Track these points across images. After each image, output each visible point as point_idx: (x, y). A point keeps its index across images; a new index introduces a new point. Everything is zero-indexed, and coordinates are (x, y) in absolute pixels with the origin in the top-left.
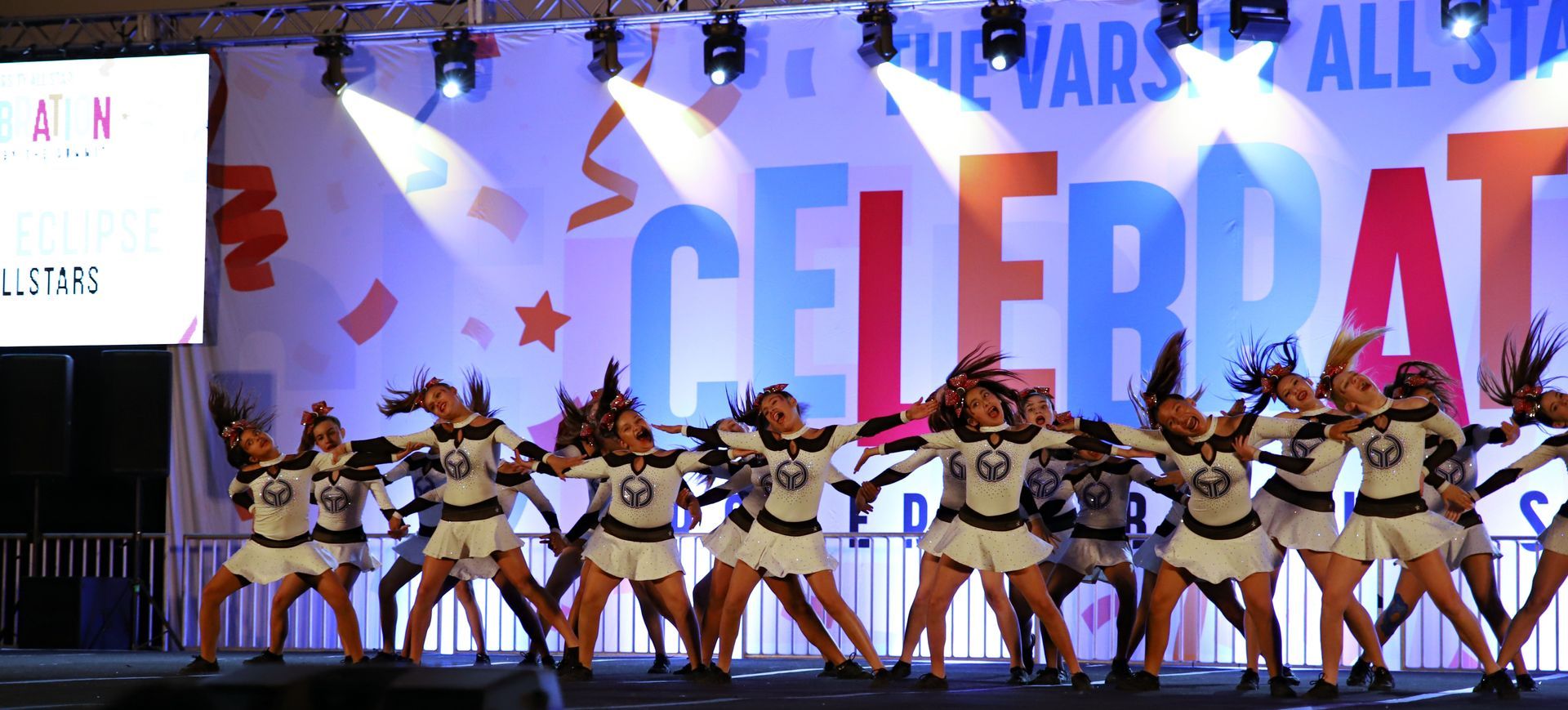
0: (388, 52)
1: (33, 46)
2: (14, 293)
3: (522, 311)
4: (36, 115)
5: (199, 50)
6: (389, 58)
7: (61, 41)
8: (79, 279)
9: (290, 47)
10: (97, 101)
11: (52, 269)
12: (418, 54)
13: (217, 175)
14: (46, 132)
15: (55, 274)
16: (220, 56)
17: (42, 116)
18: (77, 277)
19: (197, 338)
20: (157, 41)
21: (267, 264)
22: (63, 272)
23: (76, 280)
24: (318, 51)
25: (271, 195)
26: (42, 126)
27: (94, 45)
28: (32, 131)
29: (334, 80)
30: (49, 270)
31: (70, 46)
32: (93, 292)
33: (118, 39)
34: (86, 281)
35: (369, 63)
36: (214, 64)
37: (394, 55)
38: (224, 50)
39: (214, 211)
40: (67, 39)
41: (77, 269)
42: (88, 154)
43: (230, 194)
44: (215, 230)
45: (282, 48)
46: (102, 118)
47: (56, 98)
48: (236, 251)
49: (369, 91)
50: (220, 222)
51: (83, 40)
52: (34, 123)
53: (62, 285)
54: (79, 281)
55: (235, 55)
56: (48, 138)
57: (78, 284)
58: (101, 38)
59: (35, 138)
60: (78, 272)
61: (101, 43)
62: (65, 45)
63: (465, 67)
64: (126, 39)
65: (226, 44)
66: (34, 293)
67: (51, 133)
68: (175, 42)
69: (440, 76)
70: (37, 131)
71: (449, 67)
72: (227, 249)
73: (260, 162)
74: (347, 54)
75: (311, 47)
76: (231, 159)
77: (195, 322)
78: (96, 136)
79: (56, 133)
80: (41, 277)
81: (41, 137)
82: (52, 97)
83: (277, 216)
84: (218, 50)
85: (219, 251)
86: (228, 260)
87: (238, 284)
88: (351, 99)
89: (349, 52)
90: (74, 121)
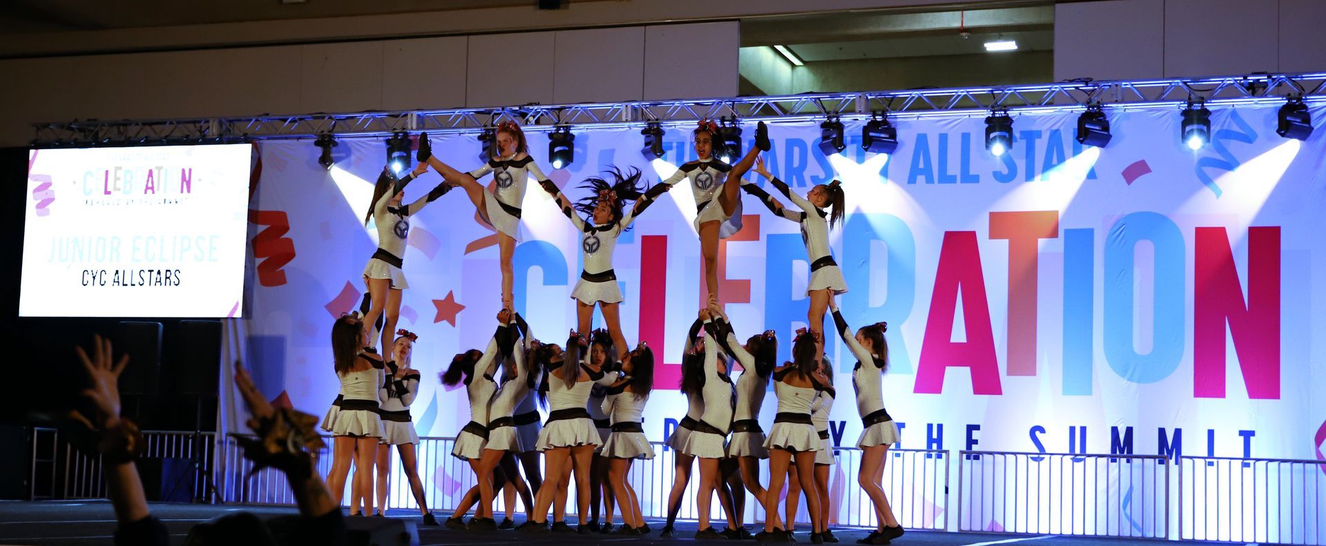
0: (357, 144)
1: (146, 137)
2: (129, 284)
3: (436, 302)
4: (146, 179)
5: (246, 142)
6: (359, 147)
7: (163, 135)
8: (167, 277)
9: (300, 140)
10: (183, 171)
11: (153, 271)
12: (377, 147)
13: (254, 216)
14: (152, 188)
15: (154, 274)
16: (258, 145)
17: (150, 179)
18: (168, 276)
19: (238, 314)
20: (220, 136)
21: (283, 272)
22: (159, 273)
23: (167, 278)
24: (317, 144)
25: (286, 229)
26: (150, 185)
27: (183, 137)
28: (144, 188)
29: (326, 161)
30: (151, 271)
31: (168, 138)
32: (177, 285)
33: (198, 134)
34: (173, 278)
35: (348, 152)
36: (255, 150)
37: (361, 146)
38: (261, 141)
39: (253, 236)
40: (167, 134)
41: (167, 271)
42: (176, 202)
43: (261, 228)
44: (252, 249)
45: (296, 141)
46: (186, 181)
47: (159, 168)
48: (264, 262)
49: (347, 167)
50: (255, 245)
51: (177, 134)
52: (146, 183)
53: (158, 280)
54: (169, 278)
55: (268, 145)
56: (153, 192)
57: (168, 280)
58: (188, 133)
59: (146, 192)
60: (168, 273)
61: (187, 136)
62: (166, 137)
63: (405, 155)
64: (203, 134)
65: (262, 138)
66: (141, 285)
67: (155, 189)
68: (232, 137)
69: (390, 159)
70: (147, 188)
71: (396, 154)
72: (259, 261)
73: (280, 209)
74: (334, 146)
75: (313, 141)
76: (263, 207)
77: (237, 304)
78: (182, 192)
79: (158, 190)
80: (146, 275)
81: (149, 191)
82: (157, 168)
83: (290, 241)
84: (257, 142)
85: (254, 263)
86: (260, 267)
87: (266, 282)
88: (337, 173)
89: (336, 144)
90: (169, 183)
